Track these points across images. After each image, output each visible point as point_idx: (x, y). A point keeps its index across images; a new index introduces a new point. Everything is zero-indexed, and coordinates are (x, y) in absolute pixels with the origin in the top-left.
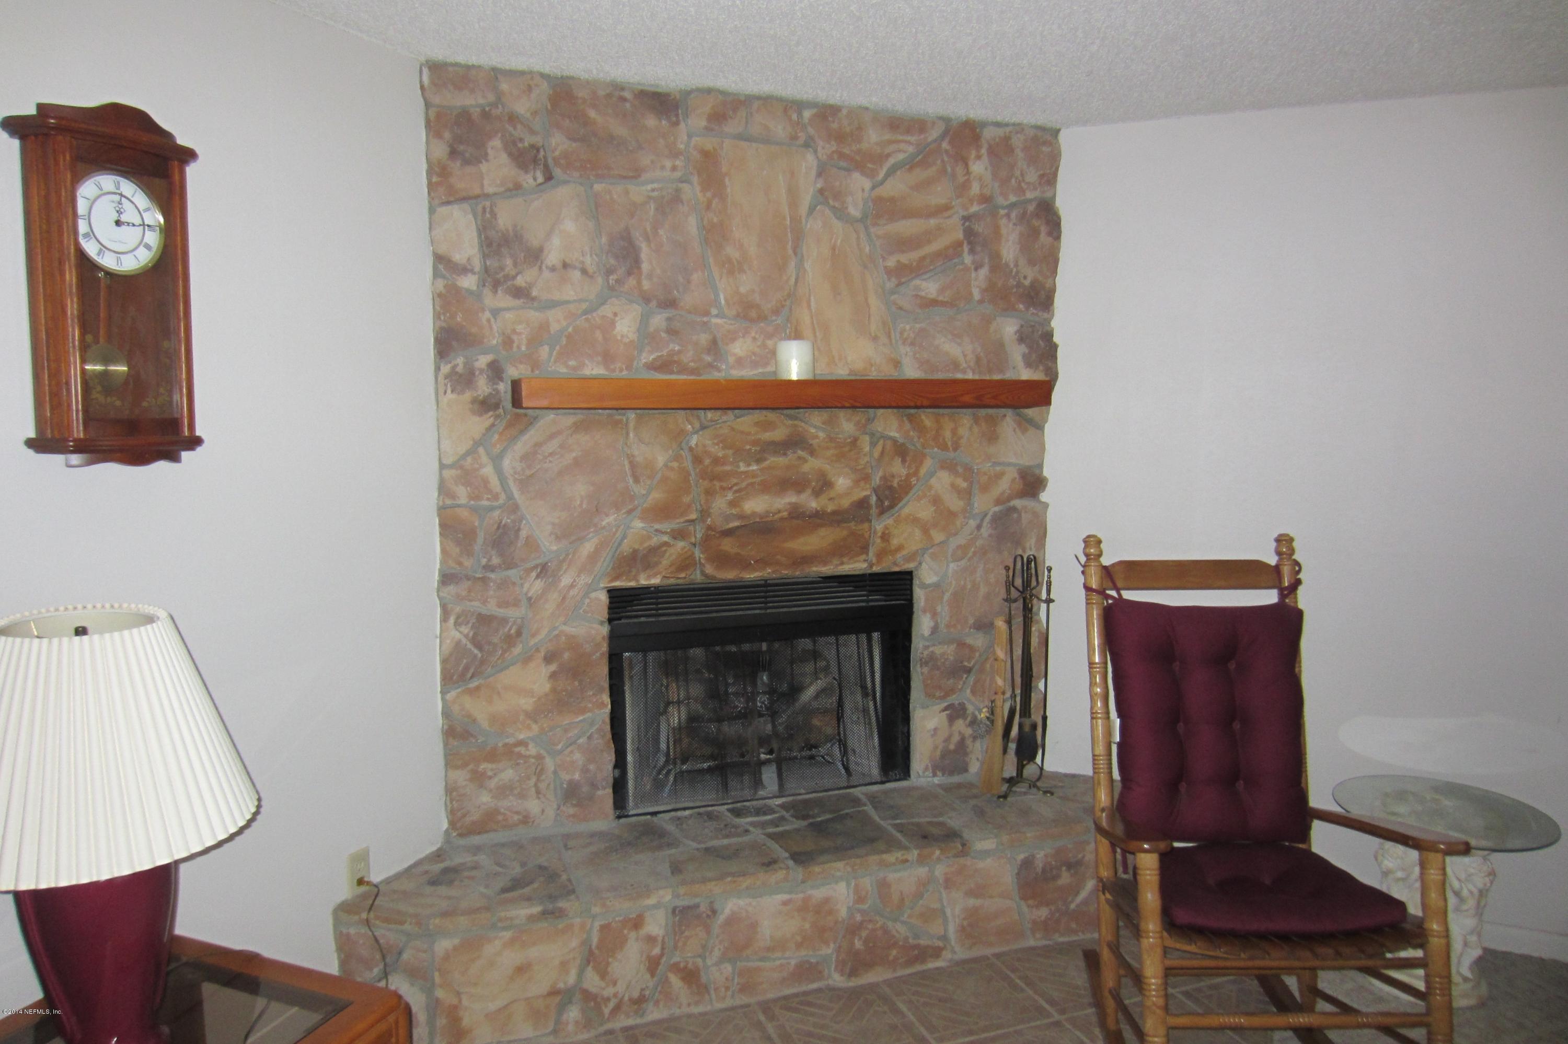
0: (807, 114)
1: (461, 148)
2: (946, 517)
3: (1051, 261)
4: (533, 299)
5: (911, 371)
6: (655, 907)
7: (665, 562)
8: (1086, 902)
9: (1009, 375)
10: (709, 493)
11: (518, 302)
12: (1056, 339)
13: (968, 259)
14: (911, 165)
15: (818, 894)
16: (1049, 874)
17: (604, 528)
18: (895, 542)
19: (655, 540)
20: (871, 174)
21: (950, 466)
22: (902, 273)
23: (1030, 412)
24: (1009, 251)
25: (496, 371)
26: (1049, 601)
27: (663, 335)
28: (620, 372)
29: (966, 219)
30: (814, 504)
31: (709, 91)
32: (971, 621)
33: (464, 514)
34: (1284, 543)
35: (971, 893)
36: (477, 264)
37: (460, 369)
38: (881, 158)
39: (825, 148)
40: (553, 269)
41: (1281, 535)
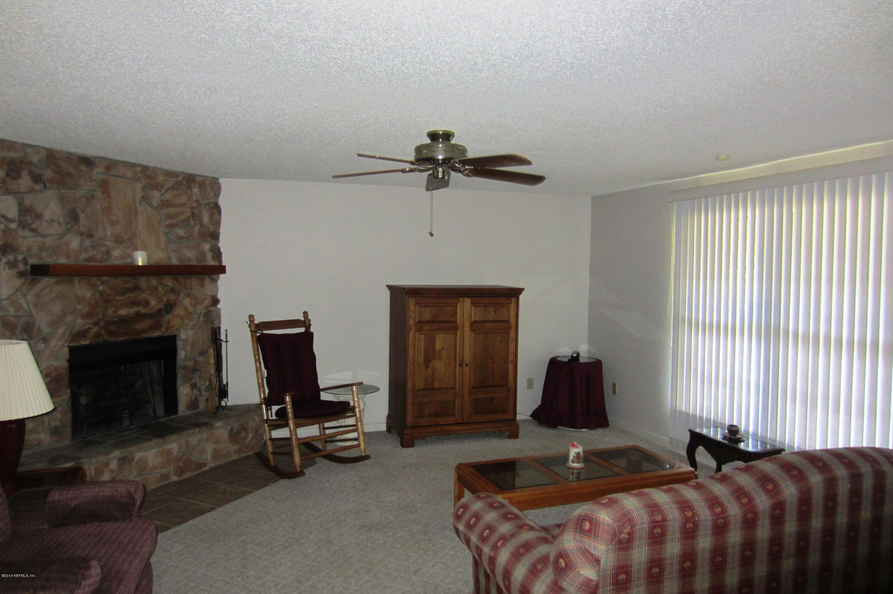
0: (138, 169)
1: (11, 173)
2: (189, 315)
3: (218, 223)
4: (39, 233)
5: (175, 261)
6: (113, 458)
7: (90, 335)
8: (250, 442)
9: (207, 263)
10: (106, 308)
11: (33, 234)
12: (222, 250)
13: (192, 222)
14: (172, 188)
15: (168, 447)
16: (238, 433)
17: (67, 323)
18: (172, 324)
19: (87, 327)
20: (159, 191)
21: (189, 296)
22: (172, 226)
23: (214, 276)
24: (206, 219)
25: (25, 260)
26: (227, 342)
27: (90, 248)
28: (73, 262)
29: (191, 208)
30: (144, 311)
31: (104, 158)
32: (198, 351)
33: (11, 319)
34: (305, 314)
35: (215, 442)
36: (17, 219)
37: (11, 260)
38: (162, 186)
39: (144, 181)
40: (47, 222)
41: (304, 311)
